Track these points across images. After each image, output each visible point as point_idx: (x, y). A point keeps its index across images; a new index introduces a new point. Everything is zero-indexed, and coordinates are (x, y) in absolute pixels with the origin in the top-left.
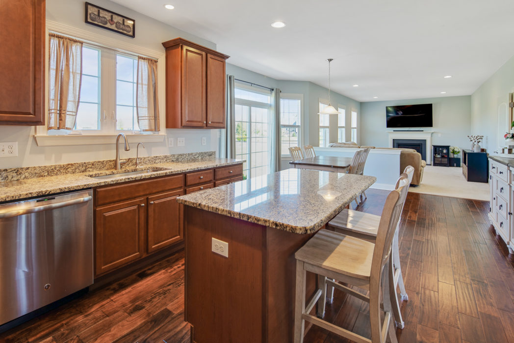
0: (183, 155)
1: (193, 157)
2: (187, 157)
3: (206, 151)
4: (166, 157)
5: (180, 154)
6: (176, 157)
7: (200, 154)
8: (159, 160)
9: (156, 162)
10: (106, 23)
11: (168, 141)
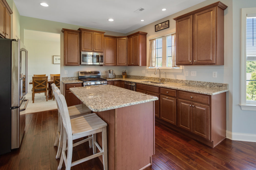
0: (193, 81)
1: (201, 85)
2: (196, 83)
3: (215, 82)
4: (182, 81)
5: (191, 80)
6: (188, 82)
7: (208, 83)
8: (179, 82)
9: (177, 82)
10: (160, 28)
11: (185, 72)
